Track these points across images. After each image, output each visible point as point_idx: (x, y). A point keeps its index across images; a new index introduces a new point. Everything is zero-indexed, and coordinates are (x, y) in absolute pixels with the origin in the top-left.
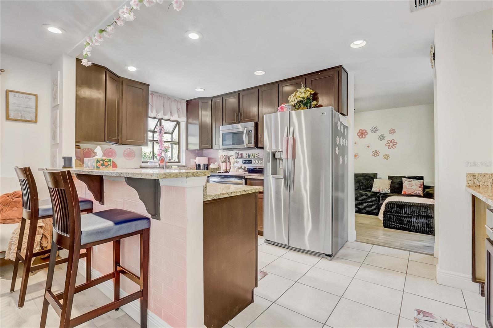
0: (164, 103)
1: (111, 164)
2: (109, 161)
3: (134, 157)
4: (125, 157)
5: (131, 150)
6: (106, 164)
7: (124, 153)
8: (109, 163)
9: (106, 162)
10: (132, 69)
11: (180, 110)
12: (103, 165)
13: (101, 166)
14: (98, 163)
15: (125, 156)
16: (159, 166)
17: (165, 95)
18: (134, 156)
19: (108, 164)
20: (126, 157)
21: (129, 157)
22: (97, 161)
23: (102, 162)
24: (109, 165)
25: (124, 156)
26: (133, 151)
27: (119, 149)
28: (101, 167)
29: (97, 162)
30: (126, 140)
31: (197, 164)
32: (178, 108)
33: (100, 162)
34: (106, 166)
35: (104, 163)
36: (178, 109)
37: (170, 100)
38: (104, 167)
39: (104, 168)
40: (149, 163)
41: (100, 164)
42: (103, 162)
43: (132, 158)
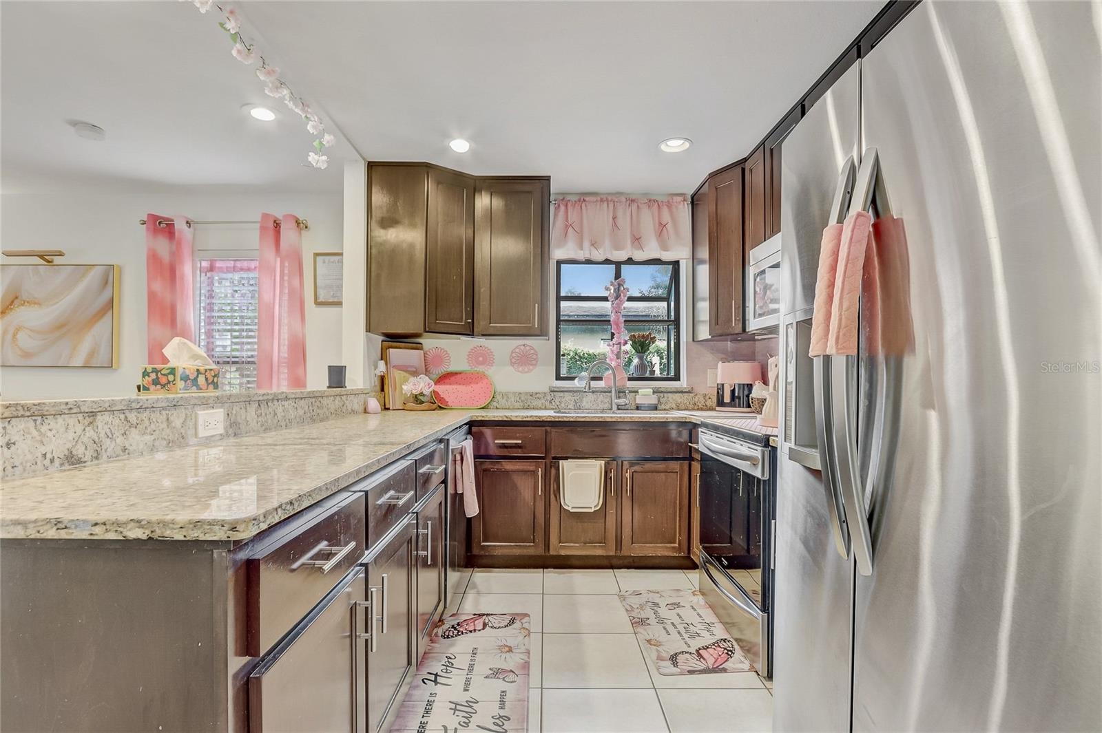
0: (614, 218)
1: (174, 380)
2: (169, 374)
3: (535, 365)
4: (513, 366)
5: (528, 348)
6: (163, 380)
7: (511, 355)
8: (171, 378)
9: (164, 375)
10: (460, 146)
11: (669, 226)
12: (156, 382)
13: (153, 384)
14: (146, 377)
15: (512, 364)
16: (587, 388)
17: (620, 194)
18: (534, 362)
19: (166, 382)
20: (516, 366)
21: (521, 366)
22: (143, 373)
23: (153, 376)
24: (169, 382)
25: (511, 362)
26: (532, 351)
27: (501, 347)
28: (152, 388)
29: (144, 377)
30: (490, 323)
31: (718, 384)
32: (660, 224)
33: (149, 376)
34: (163, 386)
35: (158, 378)
36: (662, 226)
37: (634, 206)
38: (159, 387)
39: (158, 390)
40: (577, 380)
41: (150, 379)
42: (157, 375)
43: (531, 367)
